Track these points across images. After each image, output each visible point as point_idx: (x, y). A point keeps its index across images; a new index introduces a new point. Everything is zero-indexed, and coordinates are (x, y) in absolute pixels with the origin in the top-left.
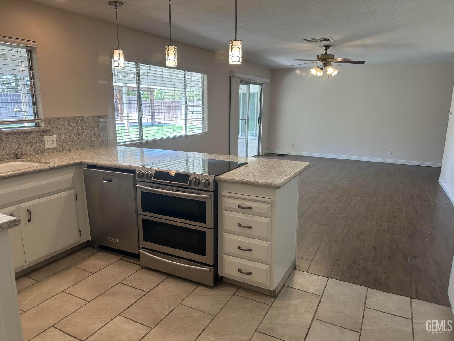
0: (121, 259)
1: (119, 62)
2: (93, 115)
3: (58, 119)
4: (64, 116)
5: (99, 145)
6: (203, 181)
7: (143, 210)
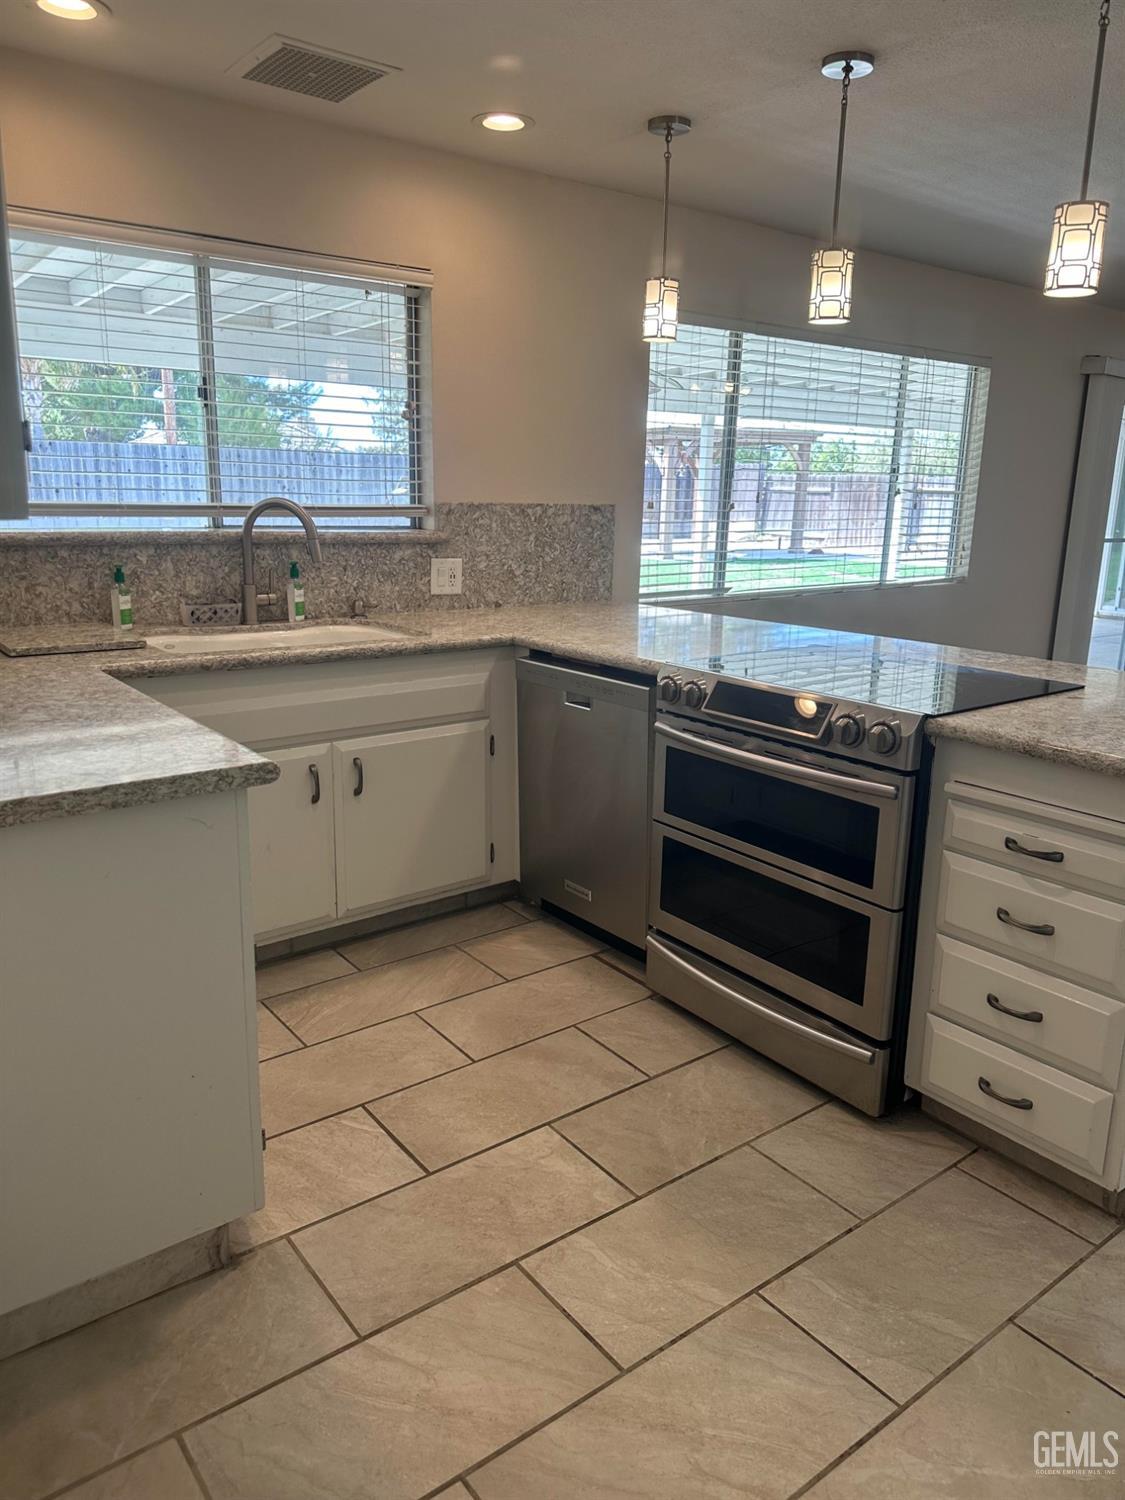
0: (593, 955)
1: (661, 321)
2: (576, 502)
3: (473, 507)
4: (489, 501)
5: (584, 598)
6: (875, 730)
7: (669, 808)
